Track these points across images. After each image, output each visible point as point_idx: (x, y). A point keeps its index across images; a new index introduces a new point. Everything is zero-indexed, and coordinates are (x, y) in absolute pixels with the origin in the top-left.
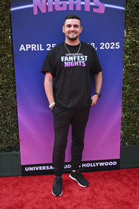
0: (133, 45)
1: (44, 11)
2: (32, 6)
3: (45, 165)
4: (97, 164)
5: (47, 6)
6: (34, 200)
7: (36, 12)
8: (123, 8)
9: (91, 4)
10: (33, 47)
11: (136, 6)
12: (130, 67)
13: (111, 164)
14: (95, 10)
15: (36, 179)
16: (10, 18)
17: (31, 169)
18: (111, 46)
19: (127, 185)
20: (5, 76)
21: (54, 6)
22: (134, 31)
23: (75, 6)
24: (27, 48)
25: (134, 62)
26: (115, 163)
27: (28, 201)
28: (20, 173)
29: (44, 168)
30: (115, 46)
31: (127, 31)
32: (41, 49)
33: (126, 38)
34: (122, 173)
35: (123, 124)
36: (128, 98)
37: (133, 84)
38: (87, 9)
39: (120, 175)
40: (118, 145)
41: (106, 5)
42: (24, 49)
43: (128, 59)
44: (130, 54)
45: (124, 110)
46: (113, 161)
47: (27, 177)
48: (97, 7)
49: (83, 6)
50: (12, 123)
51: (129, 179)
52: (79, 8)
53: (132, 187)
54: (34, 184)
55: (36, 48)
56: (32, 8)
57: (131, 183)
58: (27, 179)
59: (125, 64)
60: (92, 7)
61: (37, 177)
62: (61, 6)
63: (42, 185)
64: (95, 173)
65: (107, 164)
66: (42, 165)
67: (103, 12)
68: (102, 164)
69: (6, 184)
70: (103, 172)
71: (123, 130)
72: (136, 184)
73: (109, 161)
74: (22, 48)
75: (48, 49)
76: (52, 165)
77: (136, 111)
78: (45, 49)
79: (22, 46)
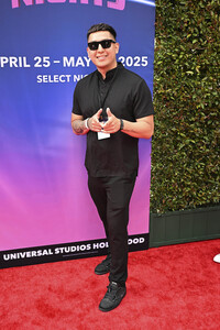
0: (169, 61)
1: (28, 2)
3: (36, 249)
6: (23, 305)
7: (15, 4)
8: (153, 4)
10: (13, 61)
12: (164, 94)
13: (136, 241)
14: (110, 5)
15: (22, 271)
17: (13, 256)
18: (134, 62)
19: (161, 271)
22: (169, 39)
24: (2, 63)
25: (170, 87)
26: (142, 240)
27: (13, 306)
29: (34, 254)
30: (140, 62)
31: (159, 40)
32: (25, 66)
33: (156, 50)
34: (152, 254)
35: (152, 181)
36: (161, 143)
38: (98, 2)
39: (150, 257)
40: (147, 212)
43: (161, 82)
44: (162, 75)
45: (154, 161)
46: (138, 236)
47: (7, 270)
51: (164, 262)
52: (85, 0)
53: (170, 274)
54: (20, 280)
55: (18, 63)
57: (168, 268)
58: (7, 273)
59: (156, 90)
63: (32, 281)
66: (30, 249)
67: (122, 8)
71: (153, 190)
73: (133, 237)
75: (36, 65)
76: (47, 248)
77: (171, 161)
78: (33, 66)
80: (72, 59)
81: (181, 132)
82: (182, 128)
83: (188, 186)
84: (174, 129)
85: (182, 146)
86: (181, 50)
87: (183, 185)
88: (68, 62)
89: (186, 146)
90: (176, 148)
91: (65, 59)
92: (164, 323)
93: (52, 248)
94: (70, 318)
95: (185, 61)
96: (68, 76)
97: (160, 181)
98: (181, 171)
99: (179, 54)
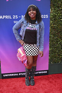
0: (55, 16)
3: (13, 73)
4: (38, 73)
10: (7, 17)
12: (53, 26)
13: (44, 72)
15: (9, 80)
17: (6, 75)
18: (44, 16)
22: (55, 9)
24: (3, 17)
25: (55, 24)
26: (46, 72)
27: (5, 91)
28: (1, 77)
29: (12, 75)
30: (46, 17)
31: (52, 10)
32: (10, 18)
33: (51, 13)
34: (49, 76)
35: (50, 53)
36: (52, 42)
37: (54, 35)
39: (48, 77)
40: (48, 63)
42: (2, 18)
43: (52, 23)
44: (53, 21)
45: (50, 47)
46: (45, 71)
47: (4, 79)
51: (53, 79)
53: (54, 83)
54: (8, 83)
55: (8, 17)
57: (54, 81)
58: (4, 80)
59: (51, 25)
61: (9, 79)
63: (11, 83)
64: (37, 77)
65: (42, 72)
66: (11, 73)
68: (40, 73)
70: (40, 76)
71: (50, 56)
72: (56, 82)
73: (43, 71)
75: (14, 18)
76: (16, 73)
77: (56, 47)
78: (12, 18)
79: (1, 16)
80: (24, 16)
81: (59, 38)
83: (61, 55)
84: (57, 37)
85: (59, 43)
86: (59, 13)
87: (59, 55)
89: (61, 43)
90: (57, 43)
91: (22, 16)
93: (18, 73)
95: (60, 16)
97: (52, 54)
98: (59, 51)
99: (58, 14)
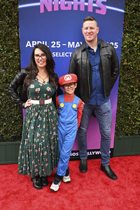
0: (131, 46)
1: (50, 9)
2: (38, 4)
4: (93, 153)
5: (53, 6)
7: (42, 11)
8: (123, 11)
9: (94, 5)
11: (134, 9)
12: (127, 65)
14: (97, 11)
16: (18, 15)
20: (12, 70)
21: (59, 5)
22: (132, 32)
23: (79, 6)
24: (33, 44)
25: (131, 61)
34: (115, 161)
36: (123, 94)
38: (90, 10)
41: (108, 7)
42: (30, 45)
43: (125, 58)
45: (118, 105)
48: (99, 9)
49: (86, 7)
50: (17, 115)
51: (122, 166)
52: (82, 9)
53: (126, 173)
56: (39, 6)
57: (124, 170)
59: (122, 63)
60: (94, 8)
62: (66, 5)
67: (104, 13)
68: (97, 153)
69: (10, 171)
72: (128, 170)
74: (28, 44)
75: (52, 46)
77: (129, 105)
78: (50, 47)
79: (29, 42)
80: (73, 43)
81: (136, 88)
82: (137, 86)
83: (139, 121)
84: (132, 86)
85: (136, 97)
86: (139, 39)
87: (135, 120)
88: (71, 45)
89: (139, 97)
90: (133, 98)
91: (69, 43)
92: (122, 202)
94: (66, 195)
96: (71, 53)
97: (122, 117)
98: (135, 112)
99: (137, 42)
